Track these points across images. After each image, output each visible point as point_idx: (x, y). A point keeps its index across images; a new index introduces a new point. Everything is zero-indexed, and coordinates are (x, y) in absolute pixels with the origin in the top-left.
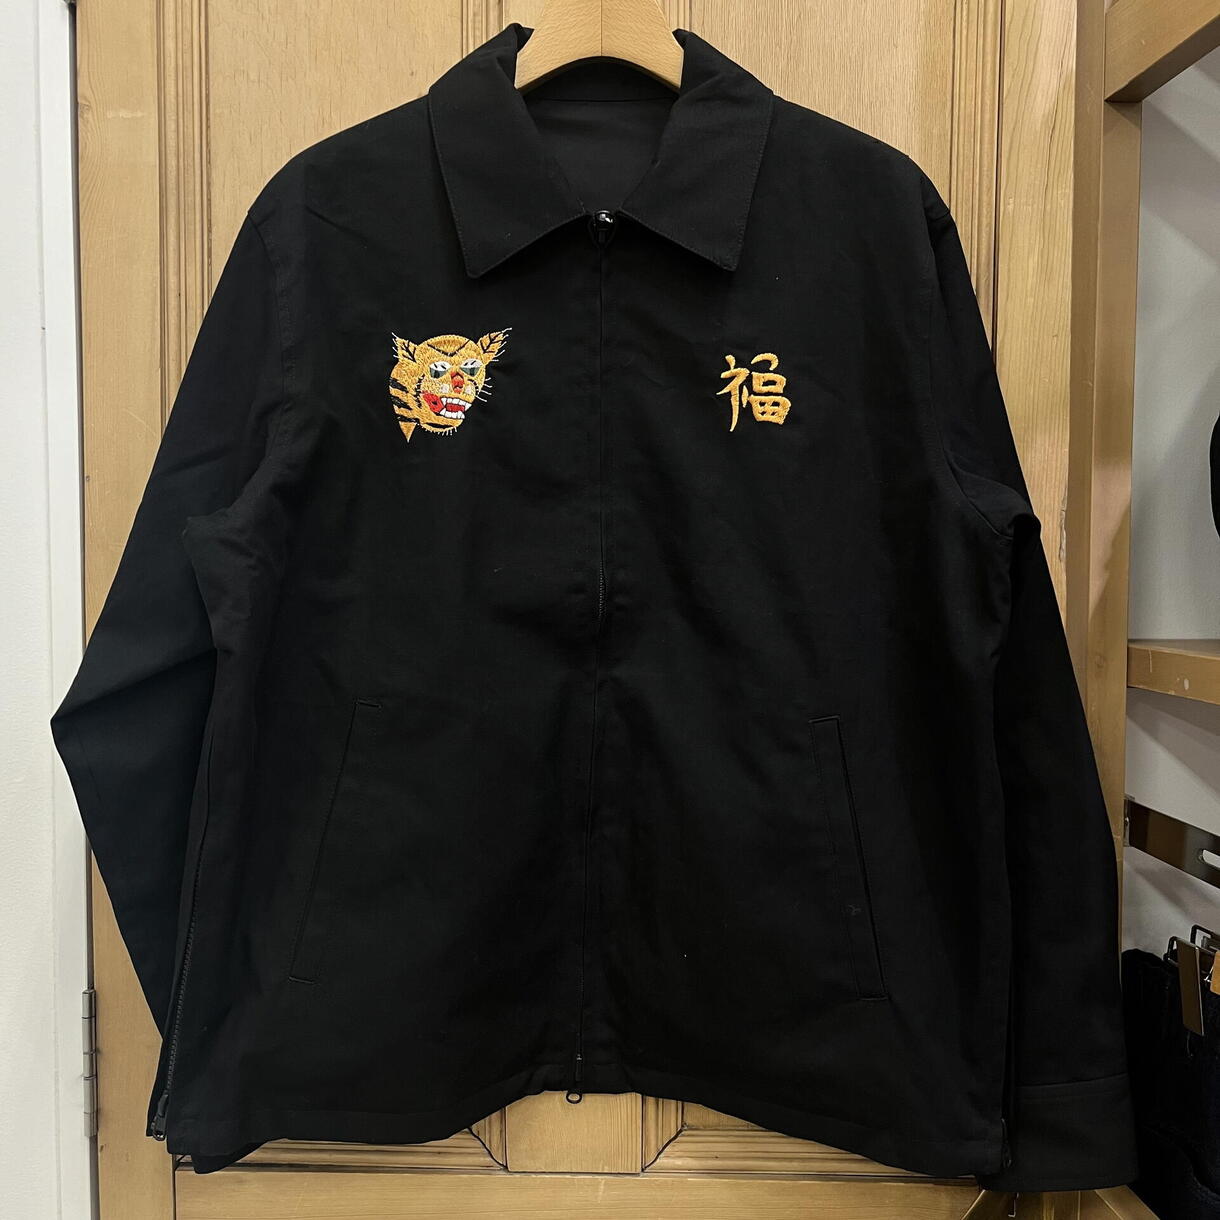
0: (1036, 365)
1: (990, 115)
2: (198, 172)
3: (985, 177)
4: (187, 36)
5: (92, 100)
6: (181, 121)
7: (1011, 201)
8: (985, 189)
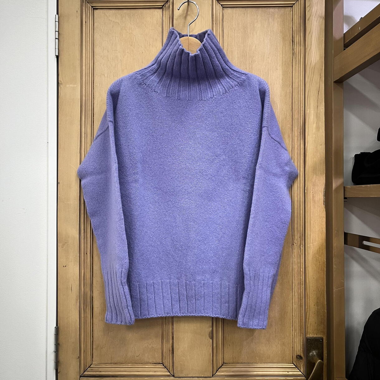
0: (316, 153)
1: (302, 88)
2: (91, 101)
3: (301, 104)
4: (89, 65)
5: (63, 82)
6: (86, 87)
7: (308, 110)
8: (301, 106)
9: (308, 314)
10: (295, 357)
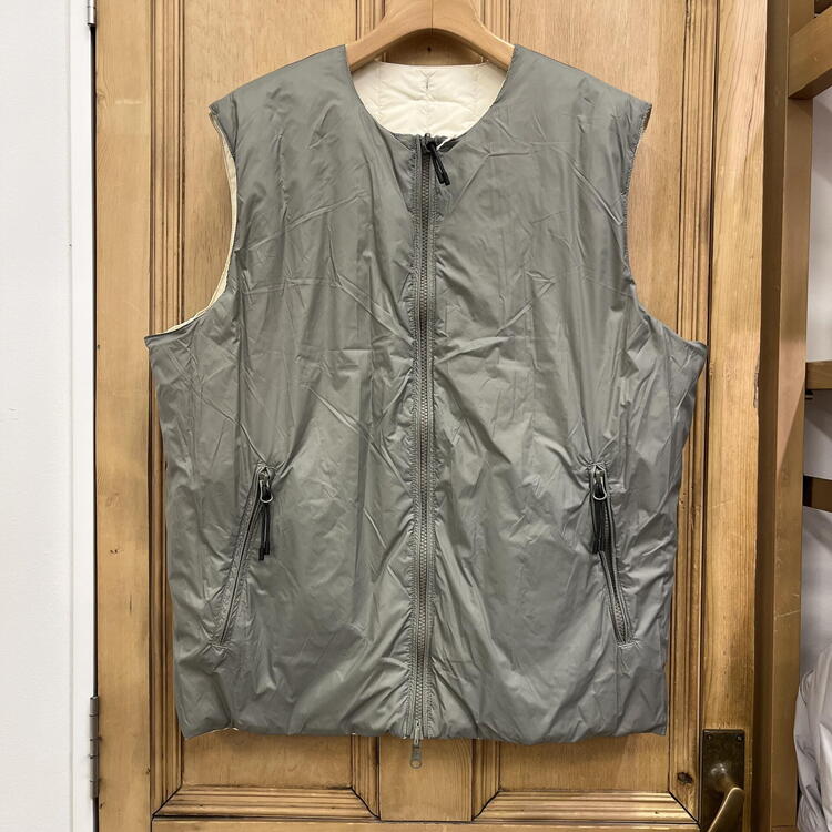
0: (739, 277)
1: (708, 111)
2: (177, 142)
3: (705, 153)
4: (171, 50)
5: (106, 93)
6: (166, 107)
7: (723, 167)
8: (705, 159)
9: (709, 673)
10: (674, 776)
